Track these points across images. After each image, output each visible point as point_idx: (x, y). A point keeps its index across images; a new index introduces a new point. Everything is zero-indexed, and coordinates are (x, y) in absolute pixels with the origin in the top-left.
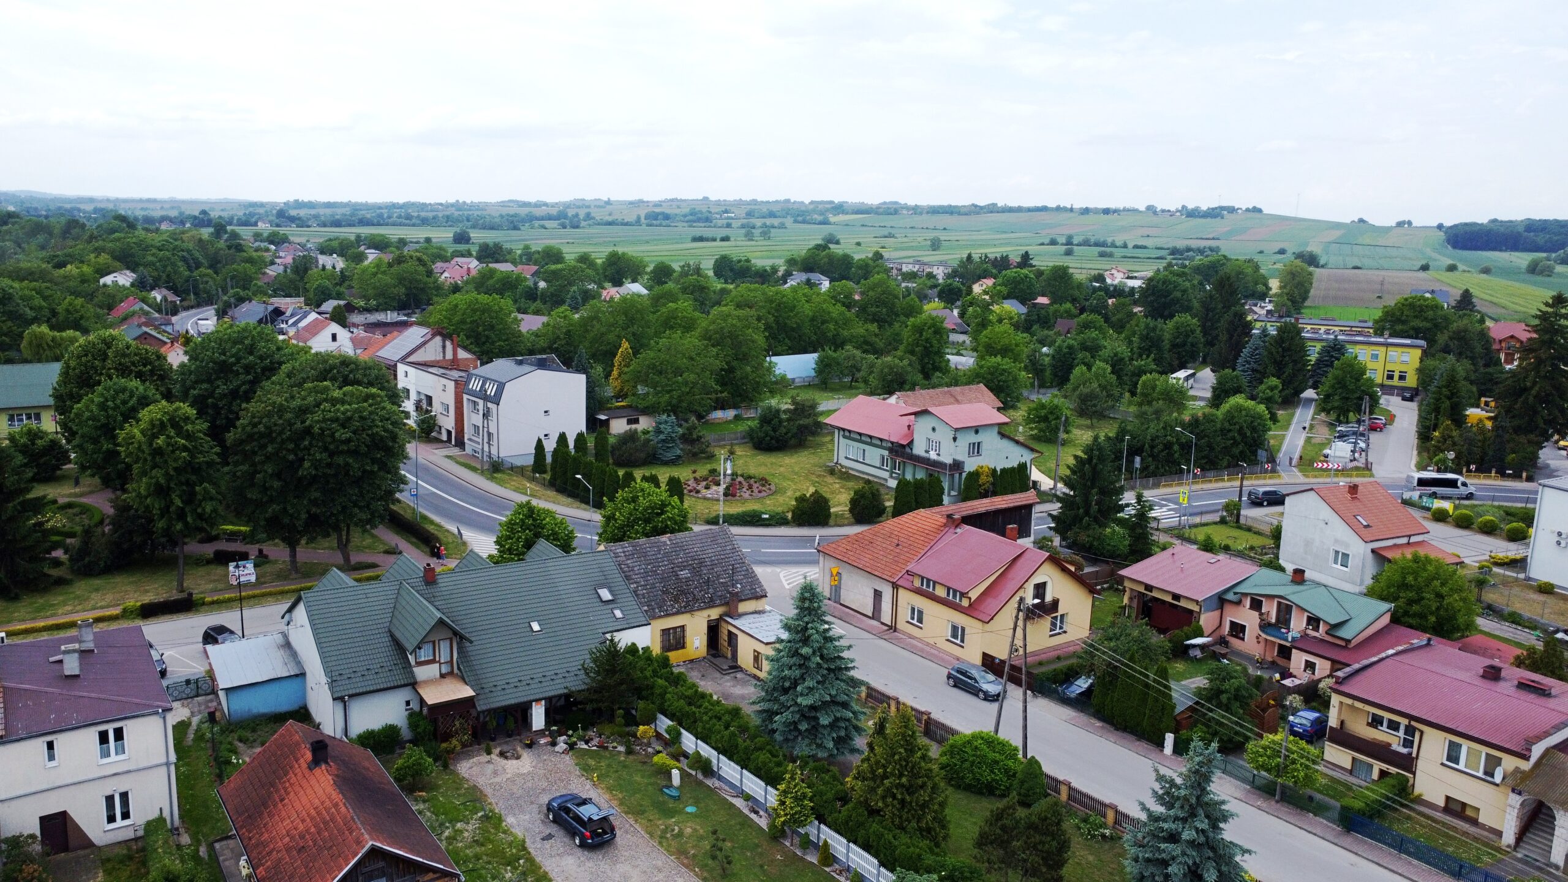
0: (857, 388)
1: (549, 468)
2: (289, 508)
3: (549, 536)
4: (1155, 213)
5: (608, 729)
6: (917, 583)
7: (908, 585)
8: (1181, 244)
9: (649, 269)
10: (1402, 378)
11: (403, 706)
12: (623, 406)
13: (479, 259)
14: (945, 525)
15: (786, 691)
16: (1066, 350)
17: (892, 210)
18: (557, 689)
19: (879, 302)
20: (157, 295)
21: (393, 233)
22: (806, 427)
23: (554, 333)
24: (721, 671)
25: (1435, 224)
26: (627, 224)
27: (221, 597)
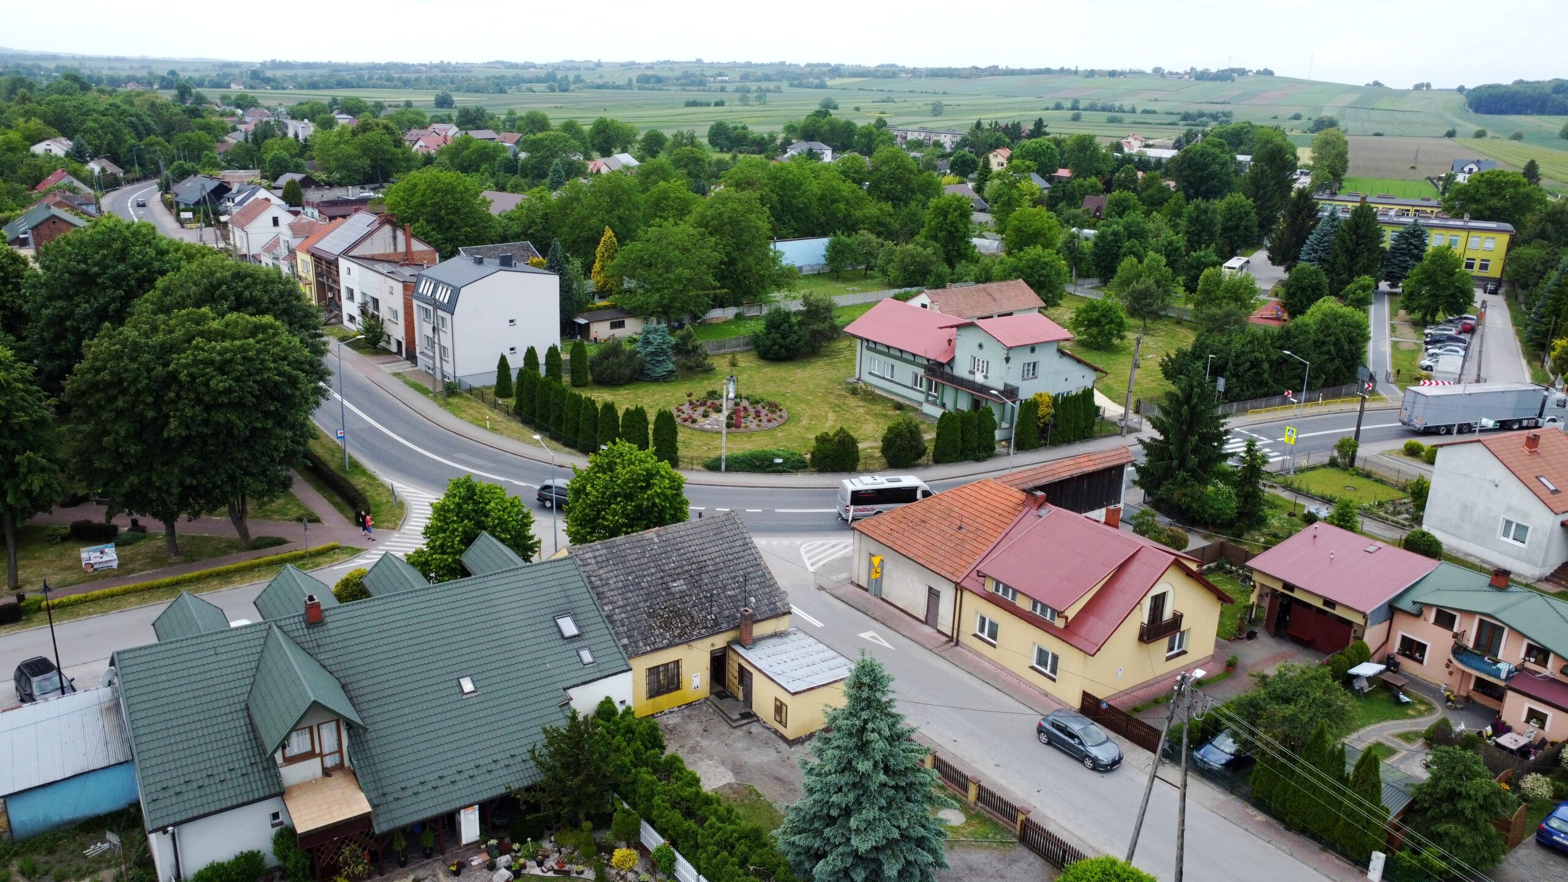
0: (872, 278)
1: (514, 390)
2: (154, 478)
3: (495, 527)
4: (1163, 75)
5: (571, 838)
6: (990, 587)
7: (977, 588)
8: (1193, 109)
9: (640, 137)
10: (1484, 267)
11: (267, 821)
12: (606, 307)
13: (458, 125)
14: (1023, 504)
15: (831, 821)
16: (1110, 238)
17: (890, 73)
18: (493, 788)
19: (894, 178)
20: (95, 167)
21: (369, 96)
22: (820, 332)
23: (528, 216)
24: (729, 720)
25: (1455, 86)
26: (618, 87)
27: (65, 599)
